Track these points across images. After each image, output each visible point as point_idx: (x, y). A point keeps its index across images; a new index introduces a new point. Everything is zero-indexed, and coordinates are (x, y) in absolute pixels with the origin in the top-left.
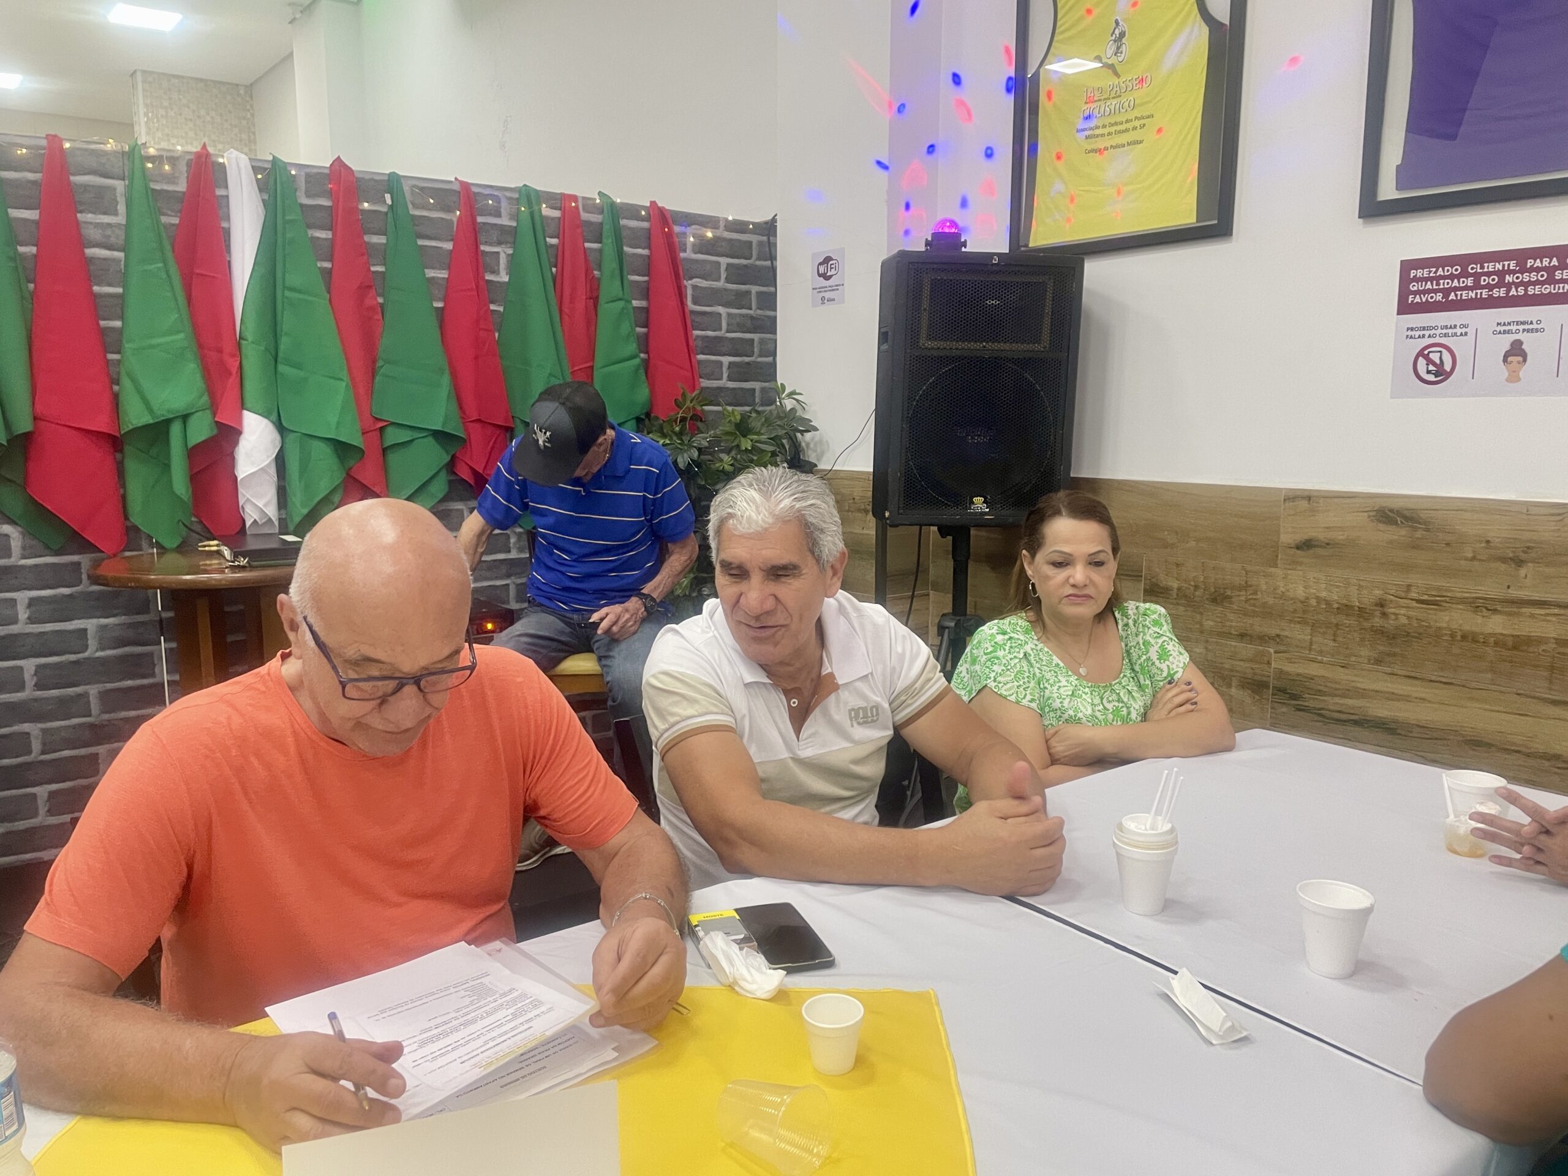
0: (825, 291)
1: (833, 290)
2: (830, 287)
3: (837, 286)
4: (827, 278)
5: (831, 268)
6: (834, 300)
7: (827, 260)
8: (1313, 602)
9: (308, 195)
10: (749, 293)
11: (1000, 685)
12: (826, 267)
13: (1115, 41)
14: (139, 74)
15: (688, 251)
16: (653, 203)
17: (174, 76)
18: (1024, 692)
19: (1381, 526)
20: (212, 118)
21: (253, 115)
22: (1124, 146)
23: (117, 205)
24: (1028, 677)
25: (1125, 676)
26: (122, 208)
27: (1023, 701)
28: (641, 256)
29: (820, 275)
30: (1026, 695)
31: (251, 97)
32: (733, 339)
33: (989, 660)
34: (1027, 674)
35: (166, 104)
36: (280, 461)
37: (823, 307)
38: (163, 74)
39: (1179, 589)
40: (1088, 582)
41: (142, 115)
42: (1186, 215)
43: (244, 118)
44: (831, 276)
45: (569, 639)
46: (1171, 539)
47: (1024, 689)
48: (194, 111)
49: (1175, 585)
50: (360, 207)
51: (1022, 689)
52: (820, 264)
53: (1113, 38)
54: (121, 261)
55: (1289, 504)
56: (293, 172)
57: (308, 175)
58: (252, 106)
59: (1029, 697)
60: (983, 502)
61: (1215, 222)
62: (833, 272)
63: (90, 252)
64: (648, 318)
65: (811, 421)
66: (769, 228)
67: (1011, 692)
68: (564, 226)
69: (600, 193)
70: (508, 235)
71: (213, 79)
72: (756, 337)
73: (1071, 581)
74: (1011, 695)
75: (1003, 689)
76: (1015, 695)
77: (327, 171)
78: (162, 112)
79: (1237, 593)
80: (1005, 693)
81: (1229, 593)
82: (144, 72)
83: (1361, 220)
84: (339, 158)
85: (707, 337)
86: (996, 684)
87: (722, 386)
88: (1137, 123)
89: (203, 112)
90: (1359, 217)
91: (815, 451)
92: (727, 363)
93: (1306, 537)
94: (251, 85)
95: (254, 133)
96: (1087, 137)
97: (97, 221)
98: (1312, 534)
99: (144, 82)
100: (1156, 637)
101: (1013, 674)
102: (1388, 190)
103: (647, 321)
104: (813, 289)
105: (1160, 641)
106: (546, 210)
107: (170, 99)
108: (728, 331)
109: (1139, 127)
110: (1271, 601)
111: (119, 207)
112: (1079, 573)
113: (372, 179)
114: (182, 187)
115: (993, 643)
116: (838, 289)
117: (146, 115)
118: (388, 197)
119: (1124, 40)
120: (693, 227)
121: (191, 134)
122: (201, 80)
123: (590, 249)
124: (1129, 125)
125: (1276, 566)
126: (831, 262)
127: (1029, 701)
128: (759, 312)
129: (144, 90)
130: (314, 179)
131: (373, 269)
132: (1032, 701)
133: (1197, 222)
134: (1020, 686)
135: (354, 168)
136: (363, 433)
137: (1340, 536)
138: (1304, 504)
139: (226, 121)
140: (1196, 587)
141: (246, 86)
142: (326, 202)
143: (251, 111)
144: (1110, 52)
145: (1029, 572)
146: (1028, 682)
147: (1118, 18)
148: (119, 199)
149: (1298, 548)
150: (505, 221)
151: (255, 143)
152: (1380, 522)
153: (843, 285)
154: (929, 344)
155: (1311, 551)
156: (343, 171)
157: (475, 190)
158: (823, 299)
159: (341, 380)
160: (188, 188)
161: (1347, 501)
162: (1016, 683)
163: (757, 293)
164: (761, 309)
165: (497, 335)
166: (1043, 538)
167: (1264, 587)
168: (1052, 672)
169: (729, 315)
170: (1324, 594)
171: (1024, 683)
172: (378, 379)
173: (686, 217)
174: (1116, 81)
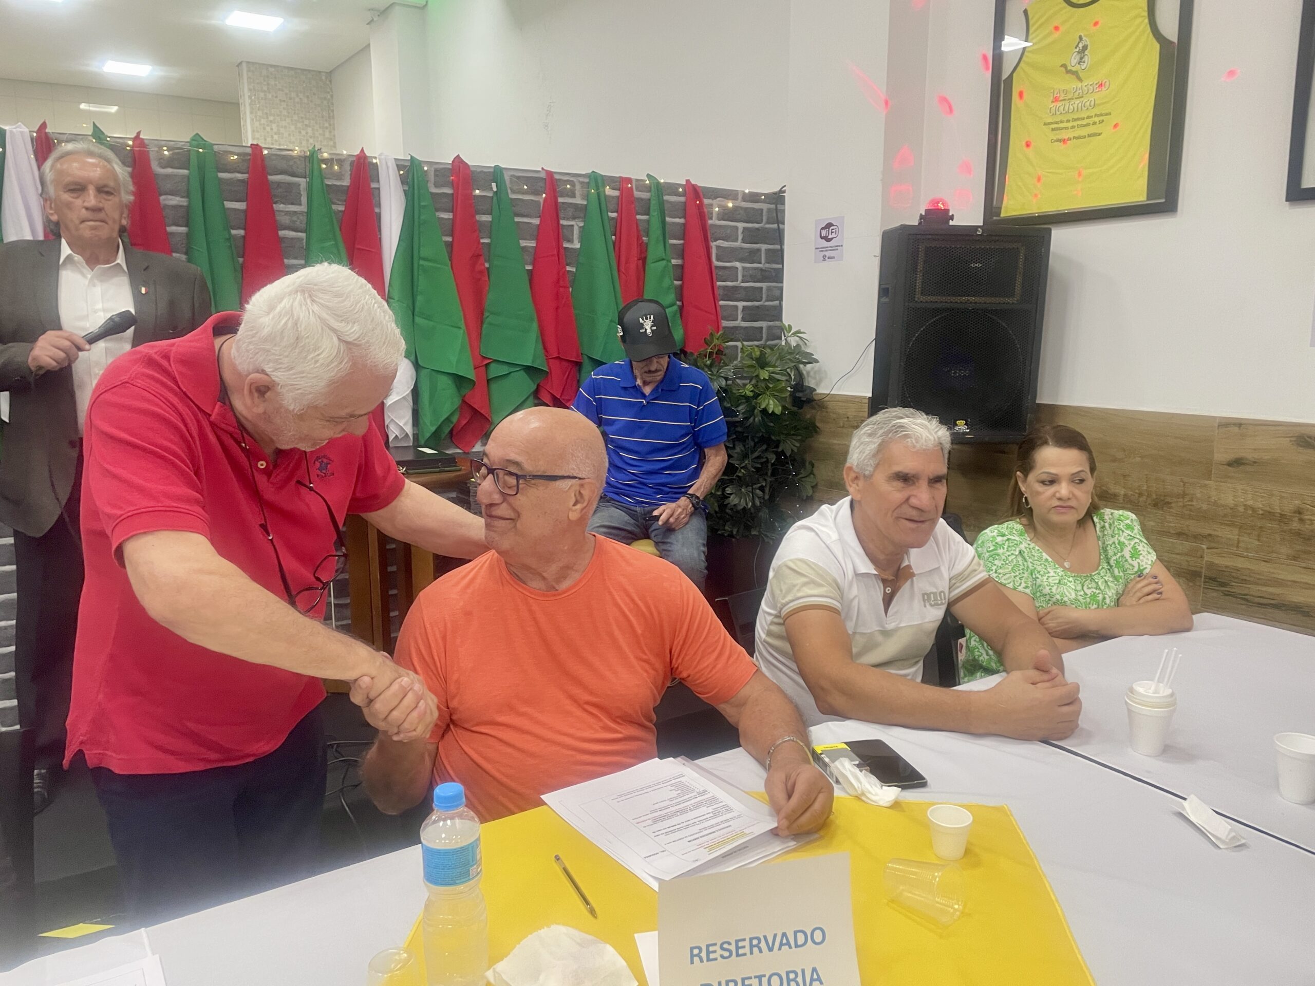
0: (826, 251)
1: (834, 250)
2: (831, 247)
3: (837, 246)
4: (828, 240)
5: (832, 232)
6: (834, 258)
7: (829, 225)
8: (1241, 509)
9: (436, 186)
10: (759, 250)
11: (1000, 576)
12: (828, 231)
13: (1078, 52)
14: (244, 65)
15: (714, 219)
16: (688, 181)
17: (272, 66)
18: (1019, 581)
19: (1301, 449)
20: (301, 99)
21: (332, 96)
22: (1085, 137)
23: (300, 197)
24: (1023, 569)
25: (1103, 568)
26: (304, 199)
27: (1019, 588)
28: (678, 224)
29: (822, 238)
30: (1021, 583)
31: (330, 81)
32: (746, 288)
33: (992, 556)
34: (1022, 567)
35: (265, 88)
36: (415, 392)
37: (825, 263)
38: (264, 64)
39: (1125, 495)
40: (1071, 496)
41: (247, 97)
42: (1141, 199)
43: (325, 98)
44: (832, 239)
45: (633, 529)
46: (1119, 455)
47: (1020, 578)
48: (286, 94)
49: (1121, 492)
50: (474, 194)
51: (1018, 578)
52: (822, 229)
53: (1077, 50)
54: (303, 240)
55: (1222, 430)
56: (426, 168)
57: (436, 170)
58: (331, 89)
59: (1023, 585)
60: (965, 425)
61: (1163, 200)
62: (834, 235)
63: (282, 233)
64: (682, 273)
65: (813, 355)
66: (778, 198)
67: (1009, 581)
68: (622, 201)
69: (648, 175)
70: (580, 212)
71: (302, 68)
72: (764, 285)
73: (1058, 495)
74: (1009, 583)
75: (1003, 578)
76: (1012, 583)
77: (450, 167)
78: (262, 95)
79: (1175, 500)
80: (1004, 582)
81: (1168, 499)
82: (248, 63)
83: (1288, 203)
84: (458, 156)
85: (727, 286)
86: (997, 575)
87: (737, 325)
88: (1097, 119)
89: (293, 95)
90: (1286, 201)
91: (815, 378)
92: (742, 307)
93: (1237, 456)
94: (331, 72)
96: (1053, 130)
97: (287, 210)
98: (1242, 454)
99: (248, 71)
100: (1129, 539)
101: (1010, 567)
103: (682, 276)
104: (816, 249)
105: (1132, 543)
106: (608, 191)
107: (268, 84)
108: (743, 282)
109: (1098, 123)
110: (1205, 507)
111: (302, 198)
112: (1064, 489)
113: (482, 171)
114: (346, 182)
115: (994, 543)
116: (837, 249)
117: (250, 97)
118: (494, 185)
119: (1086, 52)
120: (719, 199)
122: (292, 69)
123: (641, 220)
124: (1090, 121)
125: (1209, 478)
126: (832, 228)
127: (1024, 588)
128: (767, 265)
129: (249, 78)
130: (440, 172)
131: (482, 241)
132: (1026, 587)
133: (1148, 199)
134: (1016, 576)
135: (469, 164)
136: (475, 369)
137: (1266, 456)
138: (1236, 429)
139: (312, 101)
140: (1141, 495)
141: (327, 73)
142: (448, 191)
143: (331, 93)
144: (1074, 62)
145: (1023, 489)
146: (1023, 573)
147: (1082, 34)
148: (302, 193)
149: (1229, 465)
150: (578, 201)
151: (333, 117)
152: (1301, 446)
153: (842, 246)
154: (923, 298)
155: (1241, 467)
156: (461, 165)
157: (557, 177)
158: (824, 256)
159: (460, 328)
160: (351, 184)
161: (1273, 428)
162: (1013, 574)
163: (766, 250)
164: (768, 263)
165: (571, 289)
166: (1034, 462)
167: (1199, 496)
168: (1043, 565)
169: (744, 268)
170: (1250, 503)
171: (1020, 574)
172: (485, 326)
173: (713, 191)
174: (1079, 85)
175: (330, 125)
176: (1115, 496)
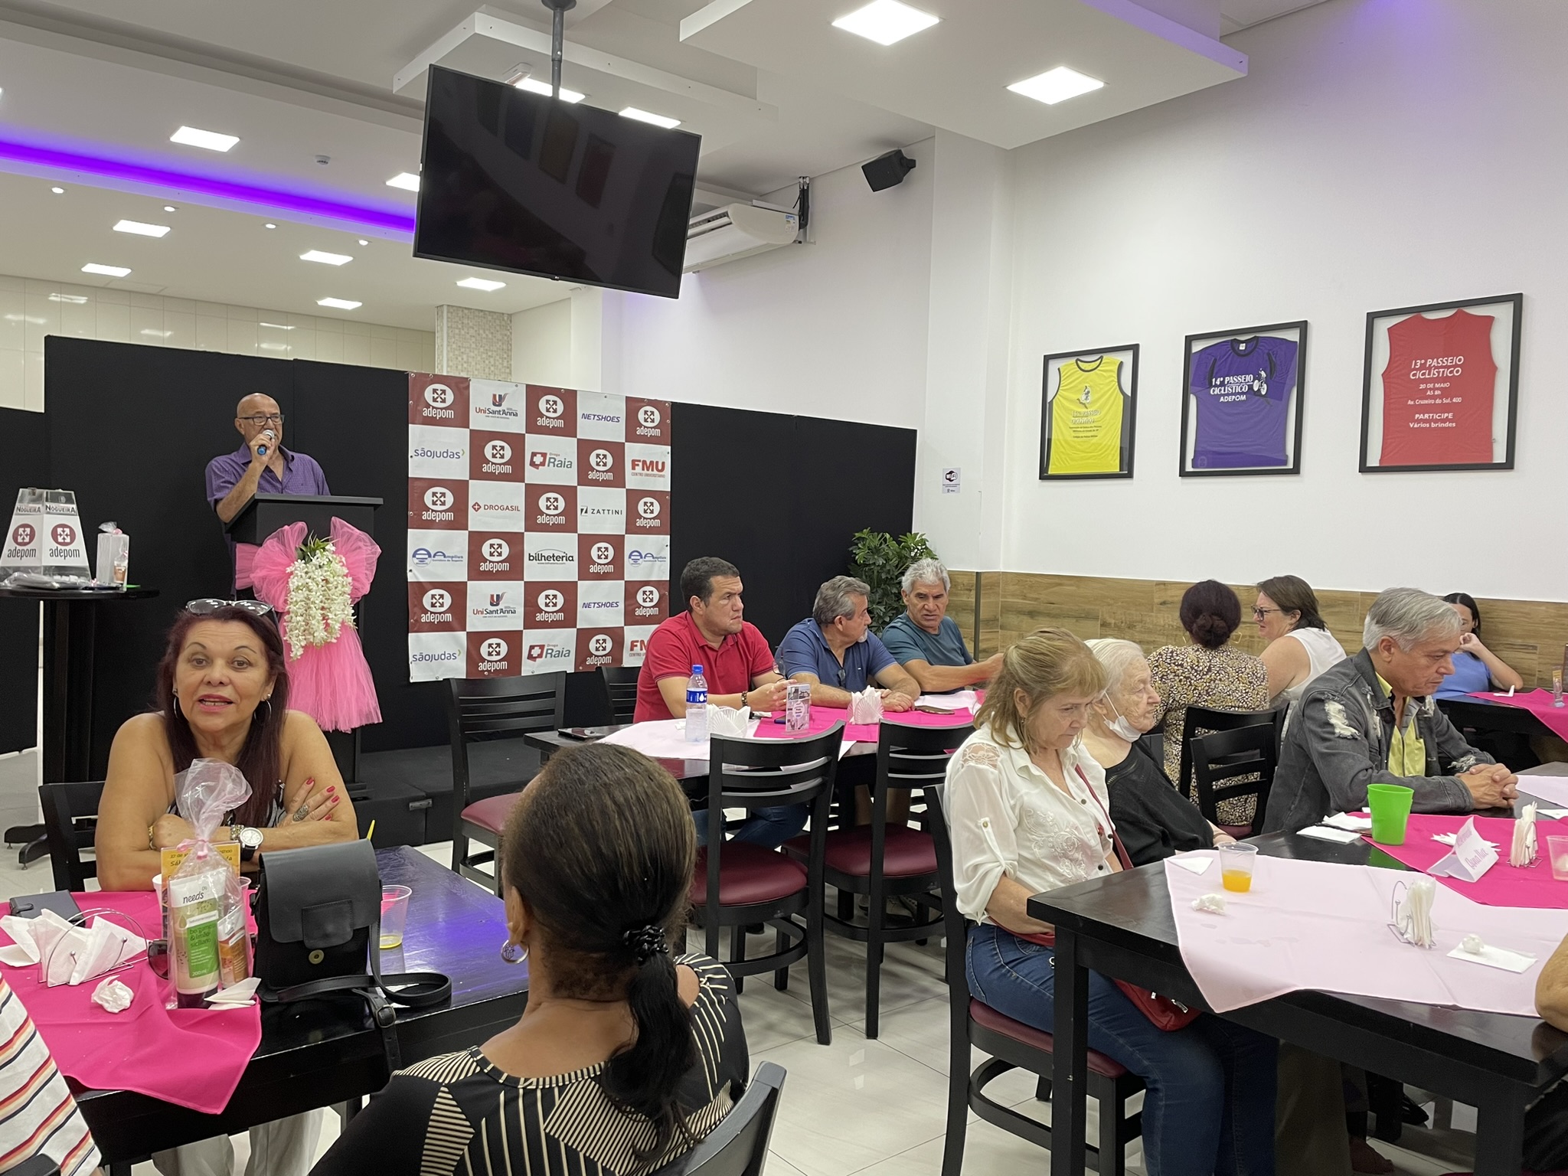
0: (949, 486)
1: (954, 487)
2: (952, 485)
3: (956, 484)
4: (950, 480)
5: (953, 476)
6: (953, 491)
7: (951, 473)
8: (1167, 626)
12: (950, 475)
13: (1086, 394)
14: (445, 308)
17: (466, 308)
20: (487, 335)
21: (511, 333)
22: (1091, 437)
29: (947, 479)
31: (511, 321)
35: (460, 326)
37: (949, 494)
38: (460, 307)
39: (1115, 623)
41: (445, 333)
42: (1116, 470)
43: (506, 335)
44: (952, 480)
46: (1112, 602)
48: (476, 331)
49: (1113, 621)
52: (947, 473)
53: (1086, 392)
55: (1158, 587)
58: (511, 327)
61: (1127, 472)
62: (954, 478)
71: (490, 311)
78: (457, 331)
79: (1139, 624)
81: (1135, 624)
82: (448, 306)
83: (1180, 477)
88: (1095, 429)
89: (481, 332)
93: (1164, 600)
94: (512, 314)
95: (511, 345)
96: (1074, 431)
98: (1165, 598)
99: (448, 312)
102: (1189, 468)
104: (941, 483)
107: (463, 323)
110: (1151, 626)
116: (956, 486)
117: (447, 333)
119: (1089, 395)
121: (473, 346)
122: (482, 311)
124: (1092, 429)
125: (1153, 612)
126: (953, 474)
129: (448, 318)
133: (1119, 471)
138: (1162, 586)
139: (495, 337)
140: (1122, 622)
141: (509, 315)
143: (511, 331)
144: (1083, 398)
147: (1087, 385)
149: (1161, 604)
151: (511, 351)
153: (958, 484)
155: (1166, 605)
158: (948, 490)
167: (1148, 621)
170: (1171, 623)
174: (1086, 410)
175: (508, 356)
176: (1110, 624)
